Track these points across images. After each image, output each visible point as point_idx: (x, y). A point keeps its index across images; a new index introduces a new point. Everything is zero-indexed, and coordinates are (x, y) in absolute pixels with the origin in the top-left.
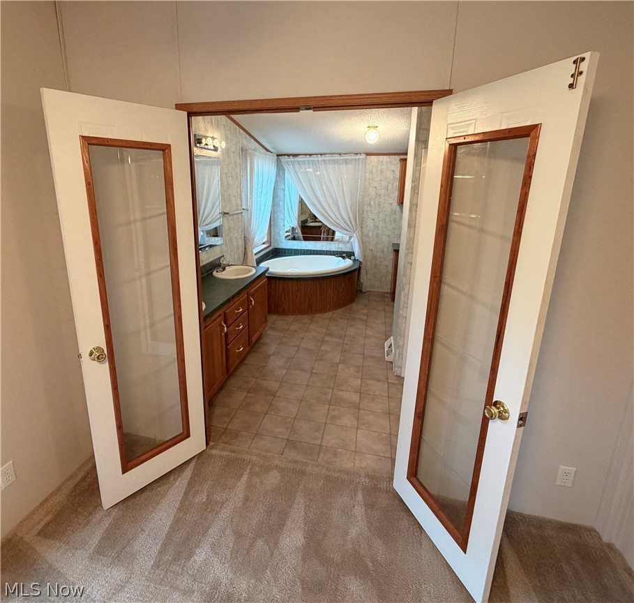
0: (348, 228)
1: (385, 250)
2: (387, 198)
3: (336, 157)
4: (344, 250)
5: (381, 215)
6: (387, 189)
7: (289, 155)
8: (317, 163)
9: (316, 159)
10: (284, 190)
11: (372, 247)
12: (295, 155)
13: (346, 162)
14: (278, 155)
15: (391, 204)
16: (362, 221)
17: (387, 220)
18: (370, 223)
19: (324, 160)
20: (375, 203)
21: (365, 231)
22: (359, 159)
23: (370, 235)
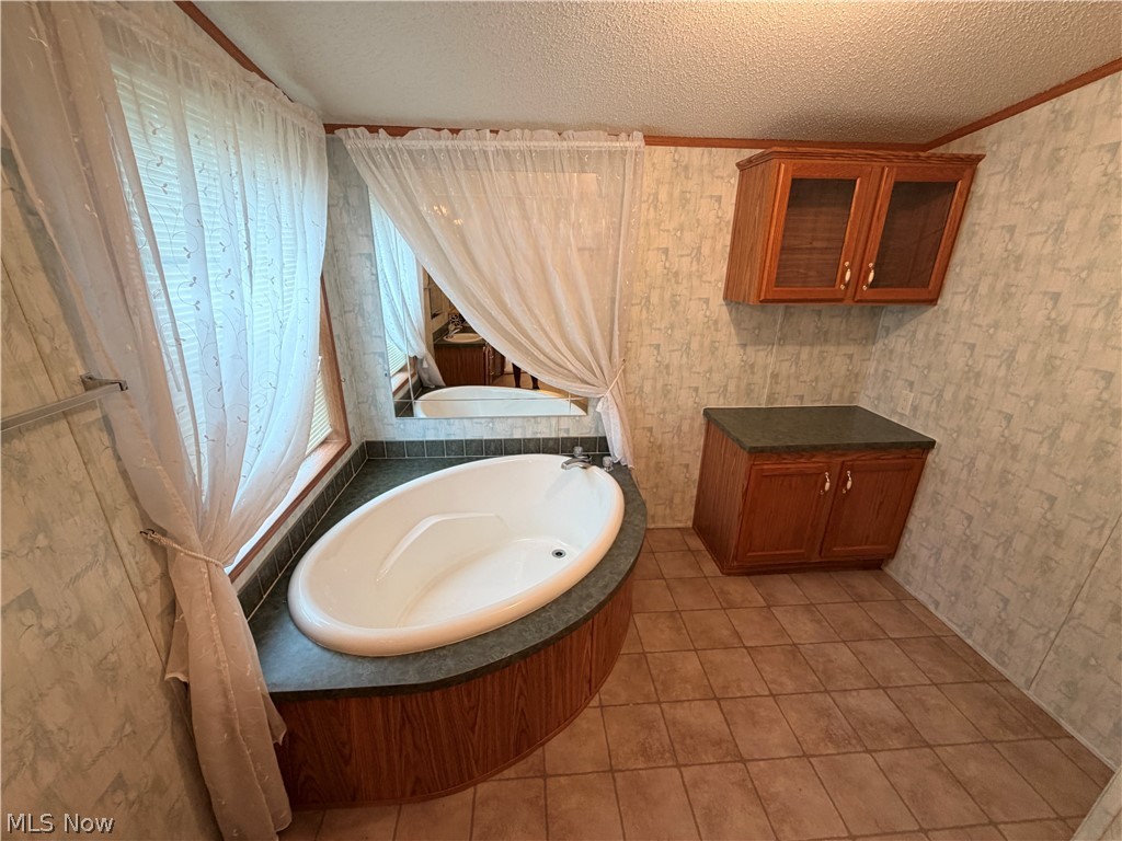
0: (587, 376)
1: (685, 427)
2: (696, 282)
3: (548, 142)
4: (573, 434)
5: (678, 334)
6: (697, 253)
7: (373, 129)
8: (481, 162)
9: (475, 146)
10: (371, 257)
11: (650, 422)
12: (397, 131)
13: (581, 160)
14: (330, 129)
15: (707, 301)
16: (625, 350)
17: (695, 345)
18: (647, 358)
19: (507, 153)
20: (662, 298)
21: (633, 378)
22: (624, 152)
23: (647, 388)
